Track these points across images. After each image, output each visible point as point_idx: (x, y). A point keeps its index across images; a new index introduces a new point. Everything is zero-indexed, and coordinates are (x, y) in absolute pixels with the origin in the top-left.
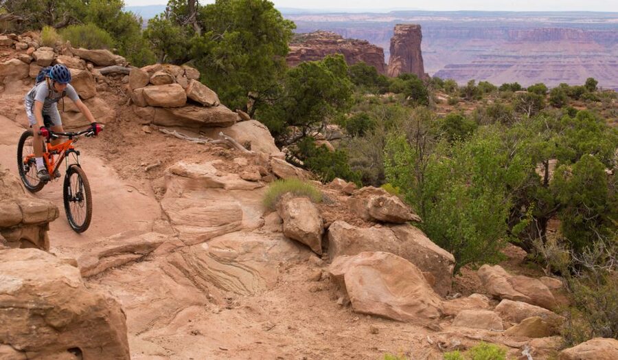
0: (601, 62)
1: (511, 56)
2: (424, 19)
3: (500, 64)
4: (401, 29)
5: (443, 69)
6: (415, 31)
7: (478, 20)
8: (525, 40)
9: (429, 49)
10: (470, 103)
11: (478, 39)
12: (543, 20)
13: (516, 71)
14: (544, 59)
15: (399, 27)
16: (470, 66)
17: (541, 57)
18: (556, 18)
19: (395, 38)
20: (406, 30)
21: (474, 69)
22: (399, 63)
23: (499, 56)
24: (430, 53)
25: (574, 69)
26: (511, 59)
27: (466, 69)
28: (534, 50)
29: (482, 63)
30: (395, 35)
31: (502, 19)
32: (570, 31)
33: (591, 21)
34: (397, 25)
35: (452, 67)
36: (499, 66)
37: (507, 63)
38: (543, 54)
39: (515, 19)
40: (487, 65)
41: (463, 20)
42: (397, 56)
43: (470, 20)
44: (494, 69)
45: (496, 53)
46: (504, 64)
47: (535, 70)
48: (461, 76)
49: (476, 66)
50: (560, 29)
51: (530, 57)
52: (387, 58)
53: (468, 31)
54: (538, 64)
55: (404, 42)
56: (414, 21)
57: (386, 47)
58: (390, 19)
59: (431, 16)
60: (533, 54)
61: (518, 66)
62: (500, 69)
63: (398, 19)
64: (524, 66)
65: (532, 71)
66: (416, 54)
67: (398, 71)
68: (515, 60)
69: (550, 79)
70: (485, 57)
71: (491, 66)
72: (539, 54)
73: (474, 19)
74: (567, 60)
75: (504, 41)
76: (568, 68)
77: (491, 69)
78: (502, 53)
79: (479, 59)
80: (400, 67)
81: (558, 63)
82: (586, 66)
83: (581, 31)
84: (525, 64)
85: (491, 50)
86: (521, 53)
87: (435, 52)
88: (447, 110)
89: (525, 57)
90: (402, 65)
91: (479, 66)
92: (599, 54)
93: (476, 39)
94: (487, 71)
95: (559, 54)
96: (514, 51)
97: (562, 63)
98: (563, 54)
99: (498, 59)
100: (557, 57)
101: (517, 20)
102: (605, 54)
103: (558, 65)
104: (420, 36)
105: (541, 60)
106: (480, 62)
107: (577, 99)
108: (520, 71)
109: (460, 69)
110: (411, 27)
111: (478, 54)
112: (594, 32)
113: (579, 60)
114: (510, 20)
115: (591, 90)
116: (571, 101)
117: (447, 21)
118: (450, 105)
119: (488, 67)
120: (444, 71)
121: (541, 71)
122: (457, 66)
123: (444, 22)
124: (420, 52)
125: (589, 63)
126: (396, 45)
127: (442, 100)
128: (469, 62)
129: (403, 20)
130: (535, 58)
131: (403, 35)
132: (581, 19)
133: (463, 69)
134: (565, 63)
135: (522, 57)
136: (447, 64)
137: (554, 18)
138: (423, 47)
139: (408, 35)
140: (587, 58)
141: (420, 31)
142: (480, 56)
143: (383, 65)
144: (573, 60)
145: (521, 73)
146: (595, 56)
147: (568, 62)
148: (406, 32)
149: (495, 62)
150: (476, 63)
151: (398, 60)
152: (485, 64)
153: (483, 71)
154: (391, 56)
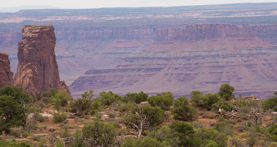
0: (266, 60)
1: (160, 58)
2: (59, 18)
3: (150, 67)
4: (30, 31)
5: (83, 75)
6: (47, 33)
7: (122, 18)
8: (176, 39)
9: (67, 53)
10: (80, 119)
11: (123, 40)
12: (196, 15)
13: (167, 74)
14: (199, 60)
15: (28, 28)
16: (114, 70)
17: (196, 57)
18: (212, 13)
19: (24, 41)
20: (36, 33)
21: (119, 74)
22: (29, 71)
23: (148, 58)
24: (68, 57)
25: (233, 70)
26: (160, 62)
27: (109, 74)
28: (187, 50)
29: (128, 67)
30: (24, 38)
31: (150, 16)
32: (227, 27)
33: (253, 15)
34: (26, 26)
35: (93, 73)
36: (148, 70)
37: (157, 67)
38: (197, 54)
39: (165, 16)
40: (134, 70)
41: (106, 19)
42: (27, 62)
43: (113, 18)
44: (142, 73)
45: (144, 55)
46: (153, 67)
47: (189, 72)
48: (105, 83)
49: (122, 70)
50: (217, 25)
51: (183, 58)
52: (14, 65)
53: (111, 31)
54: (193, 66)
55: (35, 46)
56: (47, 21)
57: (12, 53)
58: (19, 20)
59: (67, 15)
60: (186, 54)
61: (169, 68)
62: (149, 73)
63: (28, 19)
64: (176, 69)
65: (186, 75)
66: (49, 60)
67: (28, 80)
68: (165, 62)
69: (207, 83)
70: (132, 60)
71: (139, 70)
72: (194, 54)
73: (118, 18)
74: (225, 60)
75: (153, 41)
76: (226, 69)
77: (138, 73)
78: (150, 55)
79: (124, 63)
80: (31, 75)
81: (216, 64)
82: (249, 66)
83: (242, 26)
84: (177, 66)
85: (138, 52)
86: (172, 54)
87: (74, 56)
88: (50, 130)
89: (177, 58)
90: (34, 72)
91: (124, 70)
92: (264, 51)
93: (121, 40)
94: (135, 76)
95: (216, 53)
96: (164, 52)
97: (220, 64)
98: (221, 53)
99: (147, 62)
100: (213, 57)
101: (167, 16)
102: (271, 51)
103: (214, 67)
104: (53, 39)
105: (196, 61)
106: (126, 66)
107: (209, 110)
108: (172, 74)
109: (103, 74)
110: (43, 28)
111: (124, 56)
112: (256, 27)
113: (240, 59)
114: (159, 16)
115: (227, 99)
116: (200, 112)
117: (87, 21)
118: (56, 123)
119: (135, 71)
120: (84, 77)
121: (195, 74)
122: (100, 72)
123: (83, 21)
124: (54, 57)
125: (252, 62)
126: (25, 50)
127: (47, 118)
128: (113, 67)
129: (35, 20)
130: (189, 59)
131: (34, 38)
132: (241, 12)
133: (106, 74)
134: (224, 64)
135: (174, 58)
136: (88, 69)
137: (209, 13)
138: (58, 52)
139: (39, 38)
140: (249, 56)
141: (54, 33)
142: (126, 59)
143: (9, 74)
144: (233, 59)
145: (173, 76)
146: (259, 54)
147: (227, 62)
148: (37, 35)
149: (143, 65)
150: (121, 67)
151: (28, 67)
152: (132, 67)
153: (129, 76)
154: (20, 63)
